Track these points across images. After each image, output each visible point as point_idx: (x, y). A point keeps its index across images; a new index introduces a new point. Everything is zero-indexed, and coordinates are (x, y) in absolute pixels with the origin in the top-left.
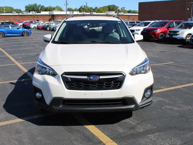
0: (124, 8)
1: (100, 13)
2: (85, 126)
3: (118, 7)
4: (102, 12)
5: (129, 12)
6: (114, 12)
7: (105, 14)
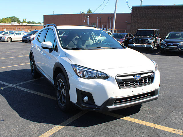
0: (25, 19)
1: (3, 23)
2: (122, 118)
3: (19, 19)
4: (5, 23)
5: (29, 23)
6: (16, 23)
7: (10, 24)
